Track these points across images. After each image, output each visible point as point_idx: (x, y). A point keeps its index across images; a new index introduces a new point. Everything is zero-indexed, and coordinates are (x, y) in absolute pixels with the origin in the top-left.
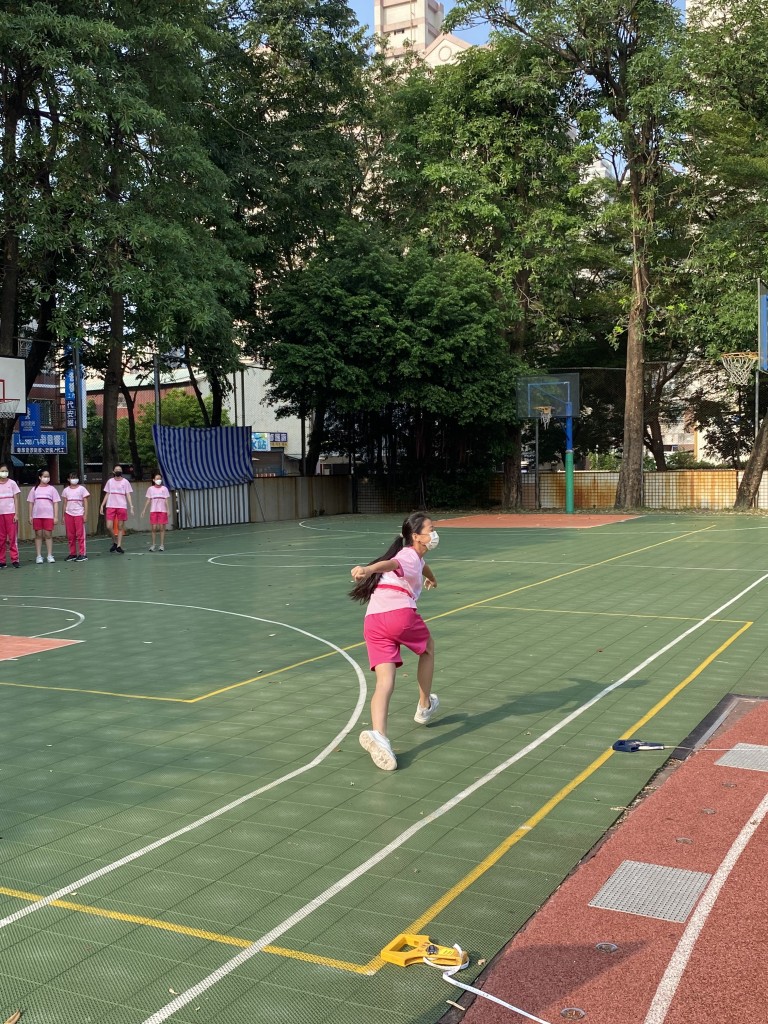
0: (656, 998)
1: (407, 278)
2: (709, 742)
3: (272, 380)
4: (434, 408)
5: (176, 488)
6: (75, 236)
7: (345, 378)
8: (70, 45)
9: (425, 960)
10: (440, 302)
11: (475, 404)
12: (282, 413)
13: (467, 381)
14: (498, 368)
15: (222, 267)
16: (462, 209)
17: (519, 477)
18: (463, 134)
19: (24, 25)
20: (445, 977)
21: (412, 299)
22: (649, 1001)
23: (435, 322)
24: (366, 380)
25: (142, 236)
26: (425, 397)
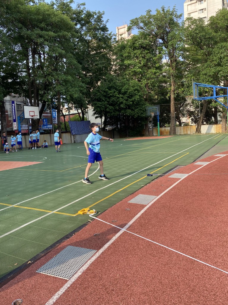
0: (134, 218)
1: (122, 86)
3: (94, 110)
4: (129, 114)
5: (74, 135)
6: (47, 79)
7: (109, 109)
9: (87, 213)
10: (129, 91)
11: (138, 113)
12: (96, 118)
13: (135, 108)
14: (142, 105)
15: (80, 85)
16: (133, 70)
17: (148, 129)
18: (133, 54)
19: (34, 33)
20: (90, 216)
21: (123, 91)
22: (132, 219)
23: (128, 95)
24: (114, 109)
26: (127, 112)
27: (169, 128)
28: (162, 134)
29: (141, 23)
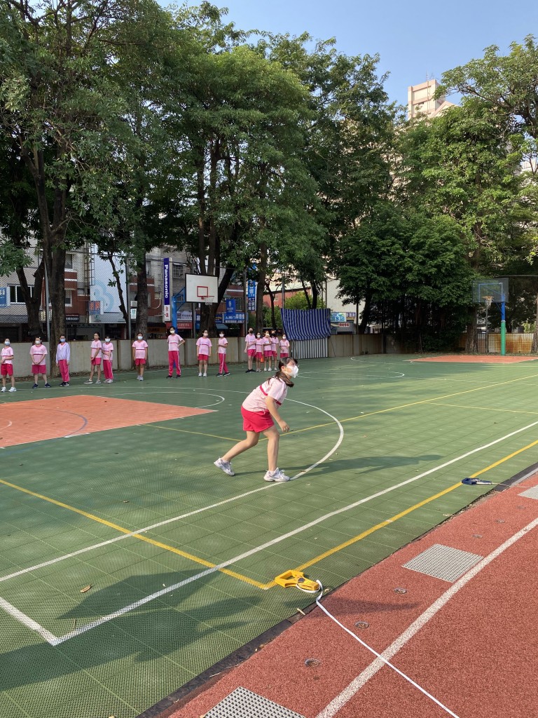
0: (414, 624)
1: (412, 230)
2: (522, 482)
3: (341, 286)
4: (425, 298)
6: (240, 216)
7: (377, 283)
8: (238, 123)
9: (296, 585)
10: (429, 241)
11: (449, 295)
12: (346, 302)
13: (445, 283)
14: (463, 276)
15: (312, 228)
16: (443, 190)
17: (476, 336)
18: (445, 152)
19: (217, 115)
22: (410, 624)
23: (426, 252)
24: (389, 283)
25: (272, 214)
26: (421, 292)
27: (531, 336)
28: (510, 349)
29: (469, 78)
